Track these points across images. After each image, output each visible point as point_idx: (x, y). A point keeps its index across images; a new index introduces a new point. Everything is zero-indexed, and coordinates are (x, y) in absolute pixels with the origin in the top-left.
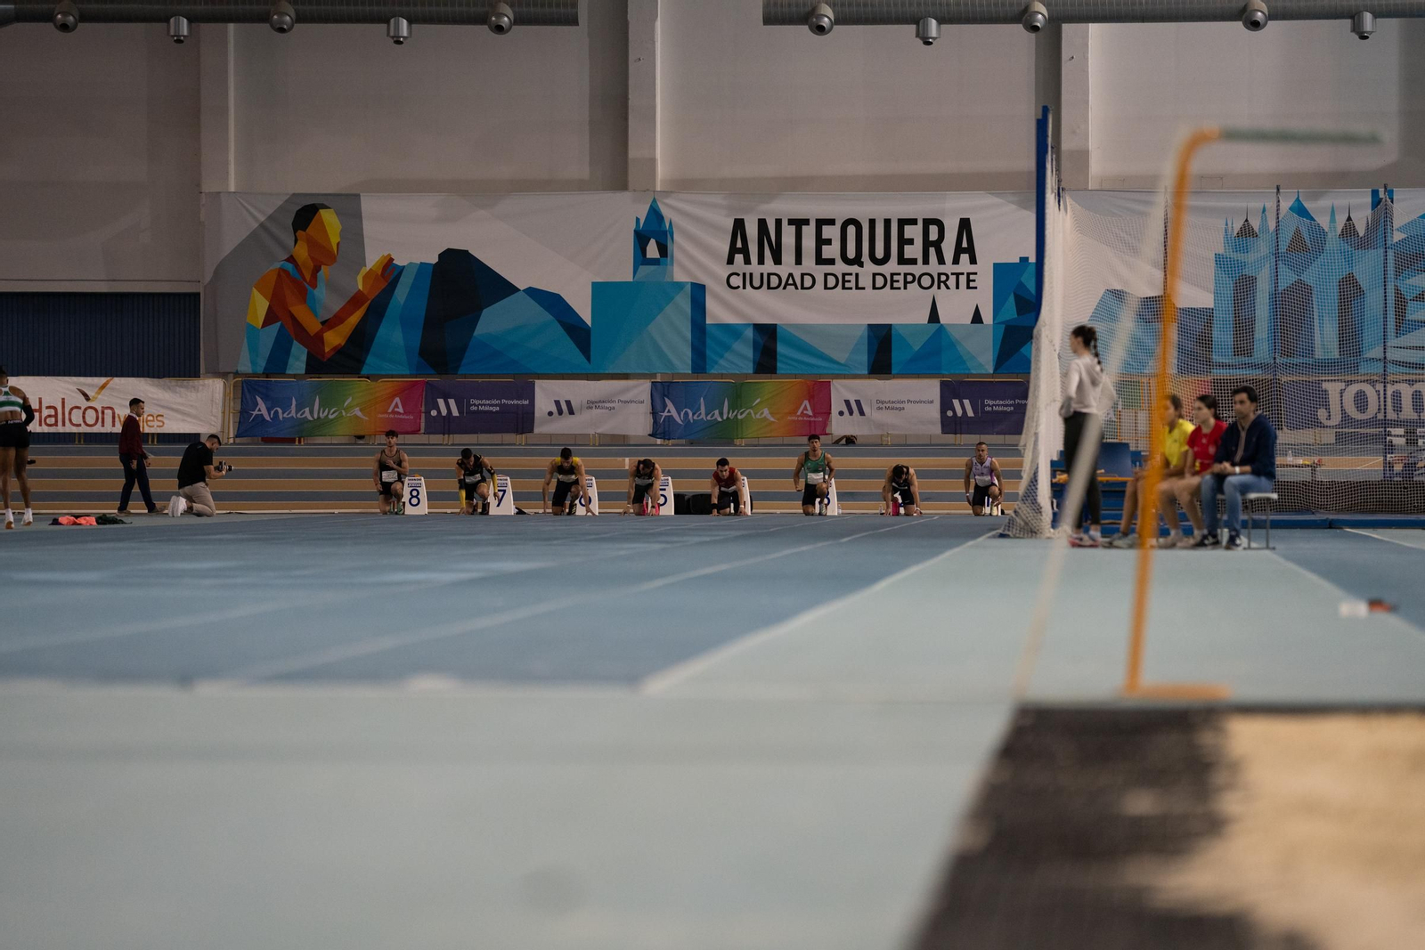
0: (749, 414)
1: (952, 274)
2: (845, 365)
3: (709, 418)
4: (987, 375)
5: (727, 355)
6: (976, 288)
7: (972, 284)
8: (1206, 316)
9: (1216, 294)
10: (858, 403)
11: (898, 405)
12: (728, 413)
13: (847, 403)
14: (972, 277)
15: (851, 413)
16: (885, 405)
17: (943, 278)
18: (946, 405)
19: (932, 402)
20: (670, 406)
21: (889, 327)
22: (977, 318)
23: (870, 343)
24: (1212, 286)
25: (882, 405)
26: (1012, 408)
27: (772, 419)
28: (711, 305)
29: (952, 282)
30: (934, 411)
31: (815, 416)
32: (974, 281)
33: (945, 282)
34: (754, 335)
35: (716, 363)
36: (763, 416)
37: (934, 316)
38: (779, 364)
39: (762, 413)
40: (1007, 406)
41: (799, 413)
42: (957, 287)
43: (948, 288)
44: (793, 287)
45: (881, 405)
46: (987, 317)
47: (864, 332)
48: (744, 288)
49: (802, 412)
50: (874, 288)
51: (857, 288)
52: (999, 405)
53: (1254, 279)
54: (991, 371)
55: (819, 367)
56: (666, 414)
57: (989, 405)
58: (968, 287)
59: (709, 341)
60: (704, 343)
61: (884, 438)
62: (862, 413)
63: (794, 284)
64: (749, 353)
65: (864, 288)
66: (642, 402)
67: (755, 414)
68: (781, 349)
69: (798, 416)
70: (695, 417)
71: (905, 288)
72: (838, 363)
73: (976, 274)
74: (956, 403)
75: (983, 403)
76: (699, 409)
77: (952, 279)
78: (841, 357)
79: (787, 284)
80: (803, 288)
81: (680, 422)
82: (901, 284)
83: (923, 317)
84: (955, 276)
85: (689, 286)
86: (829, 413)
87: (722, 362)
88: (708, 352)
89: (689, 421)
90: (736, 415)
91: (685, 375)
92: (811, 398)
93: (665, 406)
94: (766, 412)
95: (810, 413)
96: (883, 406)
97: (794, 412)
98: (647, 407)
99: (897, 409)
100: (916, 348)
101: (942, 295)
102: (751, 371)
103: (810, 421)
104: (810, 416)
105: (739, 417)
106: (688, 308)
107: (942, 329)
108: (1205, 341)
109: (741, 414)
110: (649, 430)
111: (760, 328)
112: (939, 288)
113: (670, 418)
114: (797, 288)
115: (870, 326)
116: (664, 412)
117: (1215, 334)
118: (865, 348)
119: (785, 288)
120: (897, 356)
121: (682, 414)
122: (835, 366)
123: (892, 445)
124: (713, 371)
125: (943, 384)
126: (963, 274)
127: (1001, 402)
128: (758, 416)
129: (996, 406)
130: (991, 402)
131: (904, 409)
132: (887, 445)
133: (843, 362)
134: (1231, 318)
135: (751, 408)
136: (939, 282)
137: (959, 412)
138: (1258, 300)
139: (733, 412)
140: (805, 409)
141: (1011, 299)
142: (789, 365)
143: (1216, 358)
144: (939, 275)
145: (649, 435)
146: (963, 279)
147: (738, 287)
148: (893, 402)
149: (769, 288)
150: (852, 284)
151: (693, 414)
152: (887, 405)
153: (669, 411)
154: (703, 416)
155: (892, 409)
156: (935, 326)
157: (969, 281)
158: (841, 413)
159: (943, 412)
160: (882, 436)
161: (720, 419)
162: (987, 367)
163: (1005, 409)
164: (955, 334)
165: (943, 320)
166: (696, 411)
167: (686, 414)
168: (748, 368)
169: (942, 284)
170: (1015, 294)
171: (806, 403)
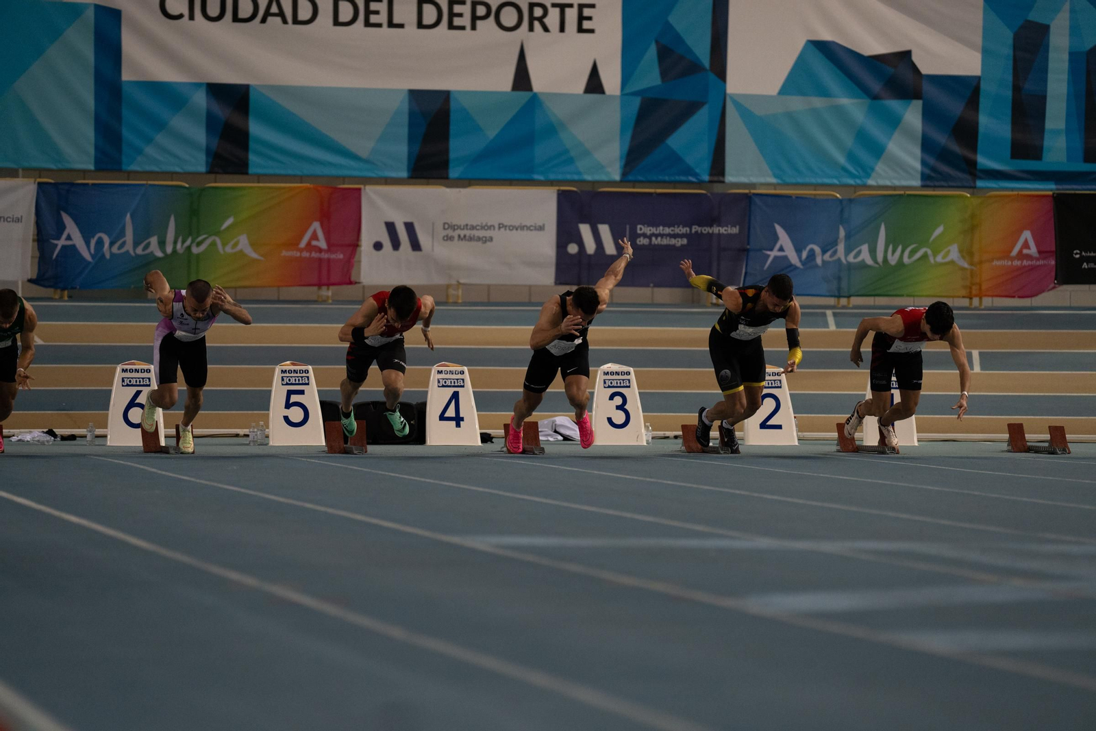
0: (213, 244)
1: (554, 5)
2: (366, 161)
3: (139, 251)
4: (612, 183)
5: (160, 138)
6: (592, 31)
7: (586, 25)
8: (968, 89)
9: (986, 52)
10: (410, 227)
11: (481, 233)
12: (175, 242)
13: (390, 227)
14: (587, 12)
15: (396, 245)
16: (458, 232)
17: (538, 12)
18: (566, 233)
19: (541, 228)
20: (71, 228)
21: (446, 95)
22: (594, 84)
23: (411, 125)
24: (978, 40)
25: (453, 232)
26: (685, 241)
27: (254, 255)
28: (130, 45)
29: (553, 18)
30: (545, 245)
31: (329, 250)
32: (590, 18)
33: (540, 20)
34: (207, 103)
35: (139, 152)
36: (239, 248)
37: (522, 79)
38: (252, 158)
39: (236, 244)
40: (675, 236)
41: (303, 244)
42: (562, 29)
43: (546, 29)
44: (278, 19)
45: (450, 232)
46: (612, 80)
47: (400, 104)
48: (192, 17)
49: (309, 244)
50: (420, 25)
51: (391, 24)
52: (662, 236)
53: (1044, 29)
54: (617, 178)
55: (331, 164)
56: (61, 243)
57: (644, 235)
58: (581, 30)
59: (126, 113)
60: (119, 117)
61: (451, 292)
62: (416, 246)
63: (281, 14)
64: (200, 135)
65: (401, 26)
66: (18, 220)
67: (224, 245)
68: (256, 129)
69: (301, 250)
70: (115, 250)
71: (474, 27)
72: (355, 157)
73: (593, 6)
74: (585, 230)
75: (633, 230)
76: (122, 233)
77: (554, 14)
78: (363, 146)
79: (268, 13)
80: (296, 21)
81: (87, 255)
82: (466, 21)
83: (503, 81)
84: (557, 10)
85: (90, 13)
86: (355, 245)
87: (149, 150)
88: (126, 134)
89: (103, 256)
90: (189, 248)
91: (84, 173)
92: (325, 217)
93: (61, 227)
94: (243, 242)
95: (322, 244)
96: (456, 234)
97: (293, 244)
98: (27, 229)
99: (479, 239)
100: (492, 133)
101: (536, 41)
102: (203, 169)
103: (320, 260)
104: (320, 250)
105: (195, 250)
106: (88, 51)
107: (535, 102)
108: (966, 132)
109: (199, 244)
110: (30, 271)
111: (217, 91)
112: (531, 29)
113: (70, 250)
114: (285, 21)
115: (414, 94)
116: (58, 238)
117: (984, 120)
118: (404, 131)
119: (264, 21)
120: (459, 147)
121: (93, 242)
122: (352, 163)
123: (465, 304)
124: (133, 167)
125: (563, 197)
126: (571, 6)
127: (667, 230)
128: (228, 249)
129: (656, 236)
130: (648, 230)
131: (491, 239)
132: (455, 303)
133: (364, 154)
134: (1009, 93)
135: (217, 233)
136: (532, 19)
137: (590, 247)
138: (1051, 65)
139: (183, 242)
140: (314, 236)
141: (652, 52)
142: (270, 158)
143: (983, 161)
144: (532, 6)
145: (30, 281)
146: (571, 15)
147: (181, 16)
148: (473, 228)
149: (236, 19)
150: (382, 18)
151: (112, 244)
152: (462, 233)
153: (69, 238)
154: (129, 247)
155: (471, 239)
156: (523, 96)
157: (581, 18)
158: (378, 246)
159: (561, 246)
160: (448, 286)
161: (159, 254)
162: (609, 170)
163: (673, 241)
164: (558, 111)
165: (538, 84)
166: (117, 237)
167: (100, 243)
168: (199, 164)
169: (537, 24)
170: (657, 42)
171: (316, 225)
